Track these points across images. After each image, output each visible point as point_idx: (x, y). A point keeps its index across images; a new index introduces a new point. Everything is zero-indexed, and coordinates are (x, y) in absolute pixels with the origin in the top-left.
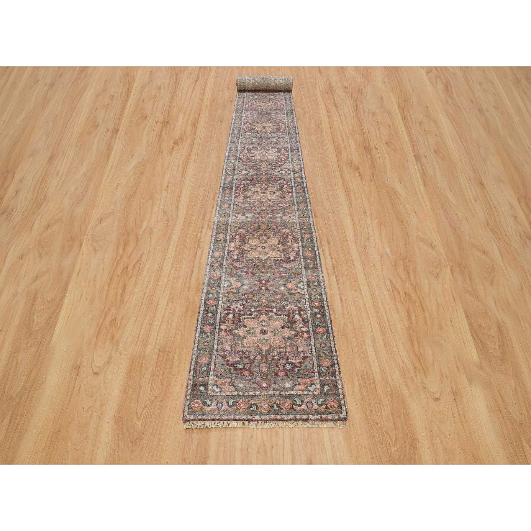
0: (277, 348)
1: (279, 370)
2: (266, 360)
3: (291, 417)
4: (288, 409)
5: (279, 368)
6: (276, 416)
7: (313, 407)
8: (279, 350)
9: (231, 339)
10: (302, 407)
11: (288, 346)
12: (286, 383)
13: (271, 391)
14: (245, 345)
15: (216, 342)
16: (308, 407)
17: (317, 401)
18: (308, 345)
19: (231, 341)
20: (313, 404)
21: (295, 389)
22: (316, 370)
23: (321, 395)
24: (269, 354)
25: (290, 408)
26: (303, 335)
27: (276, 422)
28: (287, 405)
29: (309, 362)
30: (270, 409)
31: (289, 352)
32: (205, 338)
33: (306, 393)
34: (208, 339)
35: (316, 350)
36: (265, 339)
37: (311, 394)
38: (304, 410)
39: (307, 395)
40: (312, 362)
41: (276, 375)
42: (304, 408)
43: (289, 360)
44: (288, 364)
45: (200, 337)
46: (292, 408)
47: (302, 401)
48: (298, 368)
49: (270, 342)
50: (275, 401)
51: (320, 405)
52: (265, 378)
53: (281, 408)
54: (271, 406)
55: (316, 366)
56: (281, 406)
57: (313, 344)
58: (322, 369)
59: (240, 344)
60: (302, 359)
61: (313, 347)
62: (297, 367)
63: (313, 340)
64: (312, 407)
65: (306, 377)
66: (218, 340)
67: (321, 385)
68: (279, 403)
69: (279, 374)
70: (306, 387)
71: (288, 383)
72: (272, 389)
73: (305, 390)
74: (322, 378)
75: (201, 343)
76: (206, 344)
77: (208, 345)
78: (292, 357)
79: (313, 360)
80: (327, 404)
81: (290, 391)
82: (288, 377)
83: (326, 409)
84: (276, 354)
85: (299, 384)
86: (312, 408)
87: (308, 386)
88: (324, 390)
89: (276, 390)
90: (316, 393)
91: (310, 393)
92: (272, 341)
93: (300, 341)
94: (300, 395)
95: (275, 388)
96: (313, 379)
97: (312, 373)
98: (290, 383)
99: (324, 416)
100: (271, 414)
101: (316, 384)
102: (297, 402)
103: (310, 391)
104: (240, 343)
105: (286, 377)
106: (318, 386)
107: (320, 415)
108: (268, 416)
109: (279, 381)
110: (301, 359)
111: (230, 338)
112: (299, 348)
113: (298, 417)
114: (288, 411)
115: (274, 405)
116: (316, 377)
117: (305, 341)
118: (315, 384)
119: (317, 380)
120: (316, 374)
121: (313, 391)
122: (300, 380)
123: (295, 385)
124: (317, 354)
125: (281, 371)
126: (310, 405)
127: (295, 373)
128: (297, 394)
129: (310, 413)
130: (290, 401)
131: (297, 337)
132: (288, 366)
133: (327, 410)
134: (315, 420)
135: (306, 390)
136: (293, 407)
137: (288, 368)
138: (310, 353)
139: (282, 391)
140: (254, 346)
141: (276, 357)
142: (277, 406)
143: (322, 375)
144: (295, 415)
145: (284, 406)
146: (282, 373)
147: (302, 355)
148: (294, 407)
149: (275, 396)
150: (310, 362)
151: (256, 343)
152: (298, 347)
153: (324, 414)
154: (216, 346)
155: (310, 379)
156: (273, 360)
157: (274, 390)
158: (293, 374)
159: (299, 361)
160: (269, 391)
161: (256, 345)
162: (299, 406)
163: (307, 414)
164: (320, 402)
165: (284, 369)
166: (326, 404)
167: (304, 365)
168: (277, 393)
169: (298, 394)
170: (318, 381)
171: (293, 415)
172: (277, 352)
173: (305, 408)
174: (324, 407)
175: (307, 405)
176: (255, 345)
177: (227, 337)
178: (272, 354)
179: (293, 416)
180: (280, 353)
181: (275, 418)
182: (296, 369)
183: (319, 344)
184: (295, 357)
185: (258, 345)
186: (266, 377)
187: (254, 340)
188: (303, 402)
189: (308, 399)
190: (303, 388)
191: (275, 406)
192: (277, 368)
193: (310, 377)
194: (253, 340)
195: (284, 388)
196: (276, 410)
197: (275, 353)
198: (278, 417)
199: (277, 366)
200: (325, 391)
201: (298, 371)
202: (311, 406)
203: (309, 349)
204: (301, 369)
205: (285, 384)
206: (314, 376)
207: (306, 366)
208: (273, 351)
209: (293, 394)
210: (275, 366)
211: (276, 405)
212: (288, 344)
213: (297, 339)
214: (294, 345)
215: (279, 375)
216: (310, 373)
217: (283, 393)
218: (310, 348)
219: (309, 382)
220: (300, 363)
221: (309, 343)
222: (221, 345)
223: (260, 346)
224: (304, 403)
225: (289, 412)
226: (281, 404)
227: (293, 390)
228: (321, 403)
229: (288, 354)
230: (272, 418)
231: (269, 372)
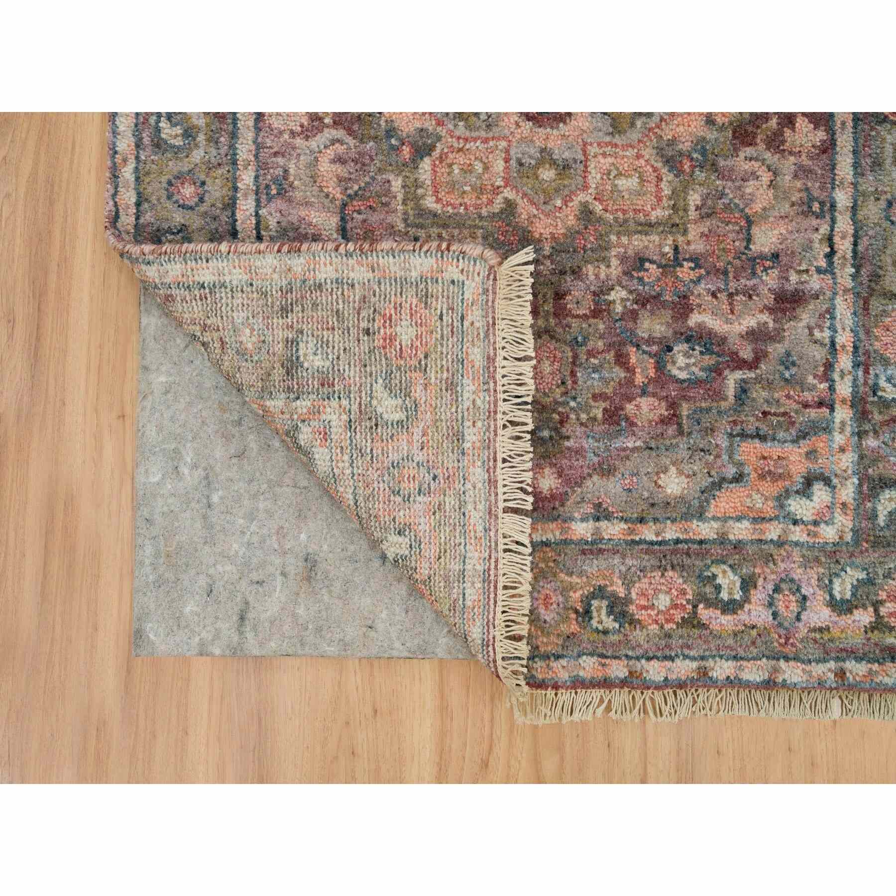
0: (623, 228)
1: (630, 382)
2: (556, 315)
3: (684, 668)
4: (667, 627)
5: (630, 370)
6: (608, 661)
7: (803, 617)
8: (638, 242)
9: (339, 160)
10: (743, 616)
11: (693, 214)
12: (665, 470)
13: (583, 520)
14: (430, 203)
15: (247, 178)
16: (775, 615)
17: (831, 581)
18: (816, 207)
19: (339, 169)
20: (805, 598)
21: (711, 512)
22: (844, 389)
23: (857, 542)
24: (576, 272)
25: (678, 618)
26: (788, 132)
27: (602, 691)
28: (663, 601)
29: (811, 334)
30: (574, 627)
31: (696, 261)
32: (177, 150)
33: (773, 532)
34: (197, 155)
35: (855, 244)
36: (553, 163)
37: (804, 538)
38: (754, 633)
39: (780, 543)
40: (827, 333)
41: (613, 416)
42: (754, 620)
43: (695, 319)
44: (685, 346)
45: (146, 140)
46: (692, 622)
47: (748, 584)
48: (739, 375)
49: (586, 187)
50: (602, 583)
51: (841, 607)
52: (551, 438)
53: (634, 622)
54: (576, 612)
55: (845, 361)
56: (632, 608)
57: (842, 198)
58: (882, 383)
59: (400, 197)
60: (766, 308)
61: (844, 224)
62: (741, 364)
63: (845, 167)
64: (799, 614)
65: (781, 435)
66: (262, 167)
67: (860, 485)
68: (621, 592)
69: (630, 408)
70: (779, 498)
71: (680, 472)
72: (588, 509)
73: (771, 513)
74: (871, 442)
75: (155, 188)
76: (188, 191)
77: (202, 200)
78: (714, 295)
79: (833, 318)
80: (882, 602)
81: (687, 516)
82: (681, 432)
83: (873, 629)
84: (615, 269)
85: (739, 478)
86: (798, 619)
87: (787, 493)
88: (874, 516)
89: (608, 517)
90: (829, 533)
91: (798, 534)
92: (594, 177)
93: (766, 177)
94: (738, 546)
95: (607, 502)
96: (819, 442)
97: (820, 404)
98: (687, 468)
99: (856, 669)
100: (579, 656)
101: (835, 481)
102: (718, 588)
103: (795, 522)
104: (397, 184)
105: (671, 430)
106: (848, 492)
107: (837, 659)
108: (563, 662)
109: (625, 454)
110: (761, 311)
111: (330, 153)
112: (755, 230)
113: (722, 669)
114: (668, 636)
115: (595, 603)
116: (842, 431)
117: (796, 176)
118: (827, 482)
119: (842, 450)
120: (843, 414)
121: (816, 523)
122: (749, 450)
123: (718, 485)
124: (864, 279)
125: (644, 393)
126: (787, 605)
127: (724, 405)
128: (722, 540)
129: (788, 650)
130: (685, 582)
131: (749, 151)
132: (681, 361)
133: (875, 636)
134: (807, 690)
135: (776, 518)
136: (695, 613)
137: (683, 375)
138: (819, 271)
139: (641, 520)
140: (484, 212)
141: (618, 295)
142: (611, 611)
143: (877, 417)
144: (703, 658)
145: (645, 608)
146: (645, 403)
147: (770, 280)
148: (704, 613)
149: (601, 551)
150: (817, 334)
151: (496, 190)
152: (750, 222)
153: (859, 659)
154: (252, 210)
155: (805, 446)
156: (596, 313)
157: (601, 513)
158: (708, 410)
159: (750, 322)
160: (572, 519)
161: (498, 205)
162: (730, 607)
163: (768, 658)
164: (842, 588)
165: (662, 376)
166: (877, 605)
167: (776, 350)
168: (614, 530)
169: (731, 537)
170: (848, 460)
171: (693, 659)
172: (623, 259)
173: (760, 623)
174: (864, 617)
175: (771, 605)
176: (491, 202)
177: (313, 144)
178: (590, 270)
179: (695, 665)
180: (641, 261)
181: (600, 675)
182: (732, 379)
183: (883, 204)
184: (731, 295)
185: (510, 205)
186: (556, 429)
187: (486, 168)
188: (755, 587)
189: (782, 566)
190: (758, 506)
191: (599, 606)
192: (619, 373)
193: (803, 435)
194: (479, 167)
195: (653, 505)
196: (605, 632)
197: (614, 262)
198: (618, 670)
199: (621, 360)
200: (882, 520)
201: (743, 390)
202: (794, 607)
203: (817, 237)
204: (758, 380)
205: (663, 480)
206: (828, 430)
207: (787, 361)
208: (600, 254)
209: (701, 542)
210: (610, 356)
211: (605, 603)
212: (694, 198)
213: (747, 166)
214: (727, 207)
215: (627, 419)
216: (806, 406)
217: (648, 533)
218: (824, 229)
219: (798, 466)
220: (755, 335)
221: (823, 196)
222: (279, 204)
223: (525, 210)
224: (759, 595)
225: (675, 642)
226: (634, 596)
227: (701, 515)
228: (848, 595)
229: (686, 272)
230: (581, 673)
231: (574, 398)
